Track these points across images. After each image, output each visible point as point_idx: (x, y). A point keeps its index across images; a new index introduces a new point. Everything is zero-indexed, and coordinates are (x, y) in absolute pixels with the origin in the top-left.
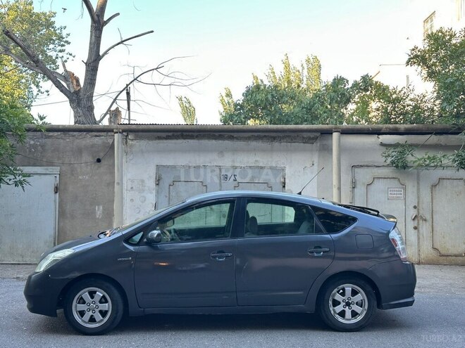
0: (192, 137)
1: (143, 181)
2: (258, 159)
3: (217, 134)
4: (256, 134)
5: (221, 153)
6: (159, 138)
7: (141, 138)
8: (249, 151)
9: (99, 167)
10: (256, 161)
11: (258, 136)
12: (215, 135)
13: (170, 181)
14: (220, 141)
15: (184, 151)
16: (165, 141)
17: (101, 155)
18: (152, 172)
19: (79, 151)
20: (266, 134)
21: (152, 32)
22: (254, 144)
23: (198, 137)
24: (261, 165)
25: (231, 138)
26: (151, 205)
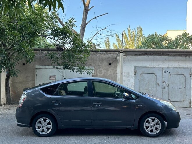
0: (150, 55)
1: (129, 73)
2: (180, 64)
3: (161, 53)
4: (179, 53)
5: (163, 61)
6: (136, 55)
7: (128, 55)
8: (176, 60)
9: (110, 67)
10: (179, 65)
11: (179, 54)
12: (161, 54)
13: (141, 73)
14: (163, 56)
15: (147, 60)
16: (138, 56)
17: (111, 62)
18: (133, 69)
19: (102, 60)
20: (183, 53)
21: (107, 14)
22: (178, 58)
23: (153, 55)
24: (181, 67)
25: (168, 55)
26: (132, 83)
